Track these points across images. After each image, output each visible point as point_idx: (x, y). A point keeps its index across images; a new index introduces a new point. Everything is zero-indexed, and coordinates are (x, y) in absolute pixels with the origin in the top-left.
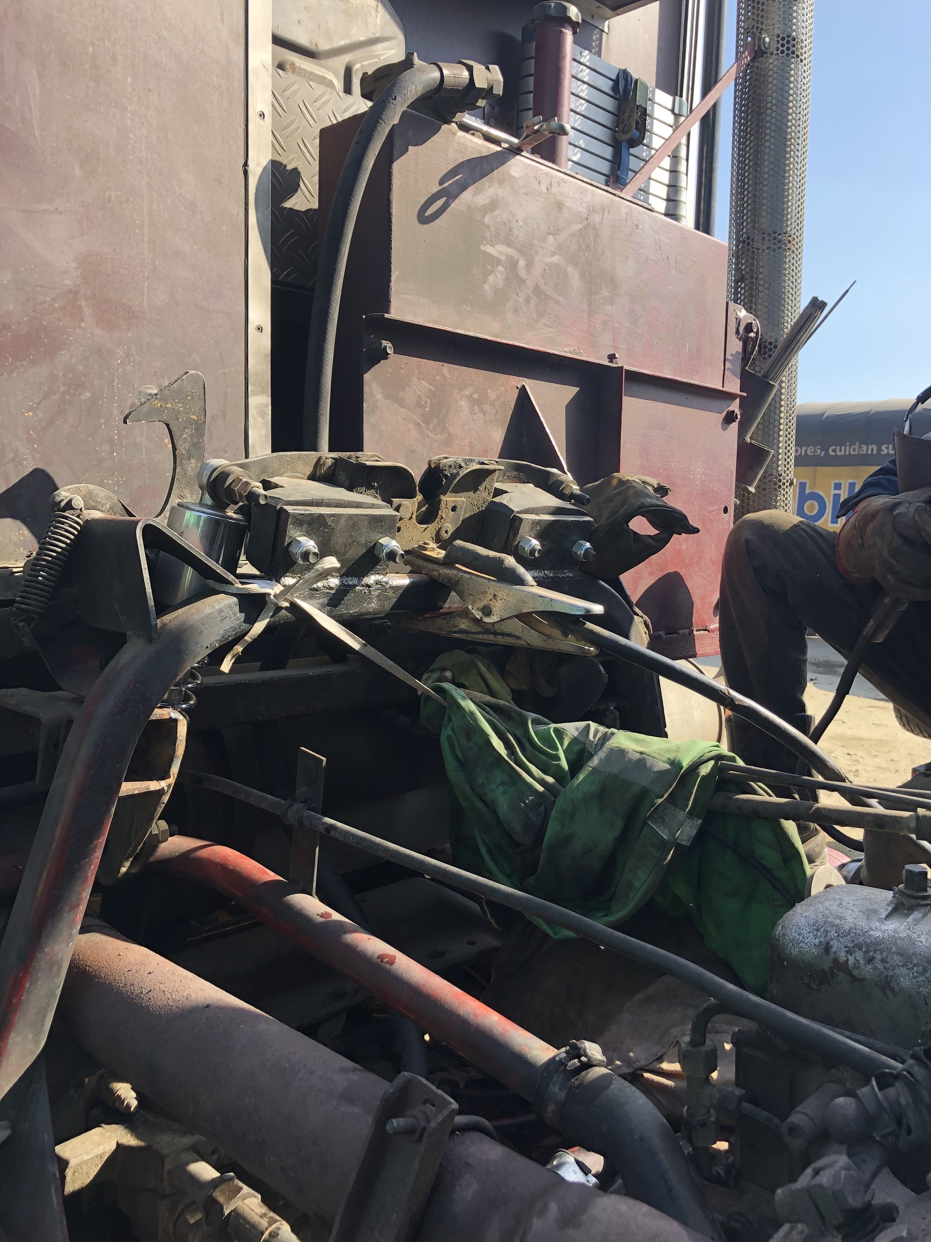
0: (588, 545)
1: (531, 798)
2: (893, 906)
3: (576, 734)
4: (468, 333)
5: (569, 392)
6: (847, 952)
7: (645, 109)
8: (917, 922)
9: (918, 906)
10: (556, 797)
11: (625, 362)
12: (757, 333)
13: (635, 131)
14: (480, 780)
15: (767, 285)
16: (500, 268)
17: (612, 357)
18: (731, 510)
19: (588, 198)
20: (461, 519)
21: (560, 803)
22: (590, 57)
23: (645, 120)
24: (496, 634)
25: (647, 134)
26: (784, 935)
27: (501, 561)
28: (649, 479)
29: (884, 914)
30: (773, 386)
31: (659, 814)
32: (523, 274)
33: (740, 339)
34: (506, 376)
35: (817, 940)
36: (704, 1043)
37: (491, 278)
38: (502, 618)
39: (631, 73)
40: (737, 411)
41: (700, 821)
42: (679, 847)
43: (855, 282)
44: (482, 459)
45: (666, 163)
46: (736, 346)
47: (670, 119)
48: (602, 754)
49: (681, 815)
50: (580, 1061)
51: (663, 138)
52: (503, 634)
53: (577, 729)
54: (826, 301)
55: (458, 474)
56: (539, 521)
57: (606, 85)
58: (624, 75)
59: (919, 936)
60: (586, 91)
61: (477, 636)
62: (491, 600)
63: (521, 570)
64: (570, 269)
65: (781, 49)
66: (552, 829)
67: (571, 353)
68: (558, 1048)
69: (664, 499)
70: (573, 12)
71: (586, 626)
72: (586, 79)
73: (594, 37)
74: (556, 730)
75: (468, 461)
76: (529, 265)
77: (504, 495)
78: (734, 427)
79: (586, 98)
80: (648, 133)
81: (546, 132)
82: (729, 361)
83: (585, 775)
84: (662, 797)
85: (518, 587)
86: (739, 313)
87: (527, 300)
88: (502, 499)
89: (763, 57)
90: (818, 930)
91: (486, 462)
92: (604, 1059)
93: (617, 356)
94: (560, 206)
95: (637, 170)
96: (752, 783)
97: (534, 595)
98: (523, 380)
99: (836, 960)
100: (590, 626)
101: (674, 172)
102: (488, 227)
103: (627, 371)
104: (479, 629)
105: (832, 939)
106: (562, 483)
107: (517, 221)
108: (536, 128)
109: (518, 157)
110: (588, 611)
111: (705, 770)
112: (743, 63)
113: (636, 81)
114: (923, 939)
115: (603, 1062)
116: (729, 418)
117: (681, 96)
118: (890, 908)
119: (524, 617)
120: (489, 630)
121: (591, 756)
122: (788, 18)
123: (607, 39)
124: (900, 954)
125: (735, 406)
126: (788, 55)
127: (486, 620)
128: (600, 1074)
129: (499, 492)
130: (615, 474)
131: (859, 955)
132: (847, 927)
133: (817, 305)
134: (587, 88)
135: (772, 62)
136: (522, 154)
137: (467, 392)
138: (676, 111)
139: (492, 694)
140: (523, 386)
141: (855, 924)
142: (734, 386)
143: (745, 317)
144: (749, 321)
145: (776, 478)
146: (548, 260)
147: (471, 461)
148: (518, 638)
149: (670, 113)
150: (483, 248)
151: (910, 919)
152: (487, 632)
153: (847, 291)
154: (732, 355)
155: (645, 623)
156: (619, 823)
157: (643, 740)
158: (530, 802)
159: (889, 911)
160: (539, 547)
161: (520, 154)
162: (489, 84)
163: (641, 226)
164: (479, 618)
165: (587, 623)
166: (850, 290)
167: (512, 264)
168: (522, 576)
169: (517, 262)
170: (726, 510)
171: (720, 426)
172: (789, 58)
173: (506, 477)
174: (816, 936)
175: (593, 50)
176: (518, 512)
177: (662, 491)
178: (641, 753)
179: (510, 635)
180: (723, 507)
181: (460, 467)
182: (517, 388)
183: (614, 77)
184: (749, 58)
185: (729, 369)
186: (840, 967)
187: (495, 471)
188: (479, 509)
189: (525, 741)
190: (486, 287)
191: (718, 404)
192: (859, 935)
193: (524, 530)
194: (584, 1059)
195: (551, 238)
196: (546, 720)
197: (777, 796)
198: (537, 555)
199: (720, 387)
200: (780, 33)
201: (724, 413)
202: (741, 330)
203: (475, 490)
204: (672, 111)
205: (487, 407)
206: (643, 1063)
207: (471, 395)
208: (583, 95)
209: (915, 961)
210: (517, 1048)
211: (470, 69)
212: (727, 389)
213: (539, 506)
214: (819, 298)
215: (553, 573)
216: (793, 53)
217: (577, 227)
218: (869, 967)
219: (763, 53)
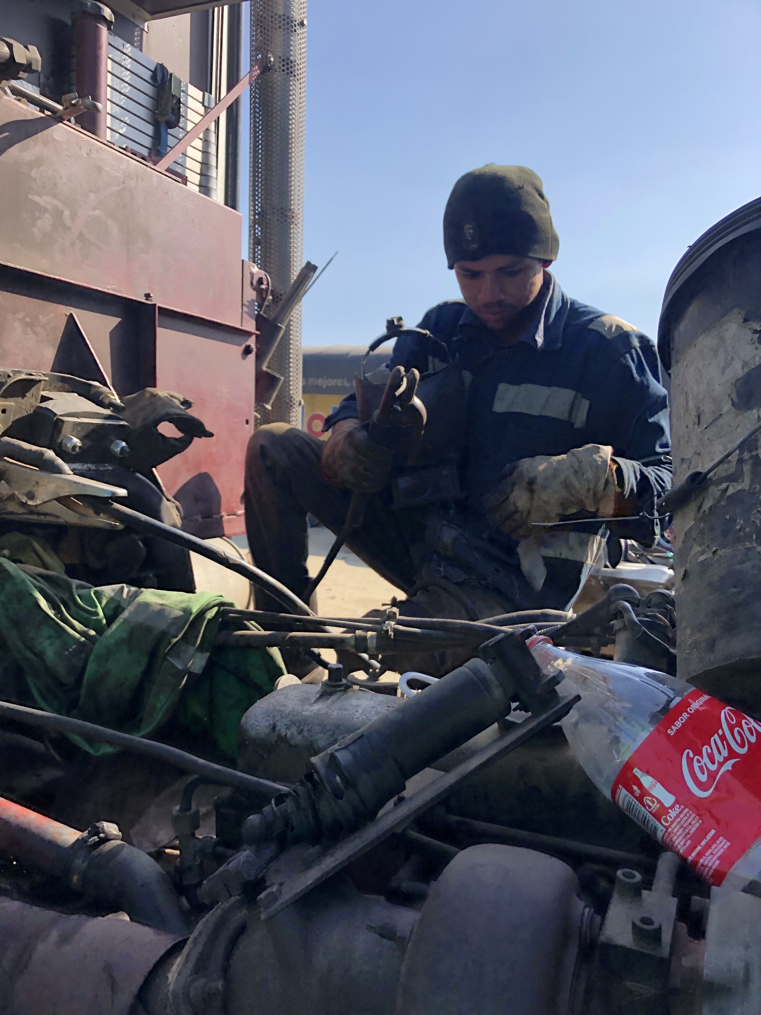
0: (124, 444)
1: (74, 647)
2: (320, 693)
3: (112, 594)
4: (18, 267)
5: (114, 321)
6: (287, 728)
7: (179, 99)
8: (333, 703)
9: (336, 692)
10: (94, 644)
11: (159, 301)
12: (268, 284)
13: (171, 115)
14: (31, 635)
15: (277, 249)
16: (47, 215)
17: (148, 296)
18: (252, 422)
19: (124, 166)
20: (12, 420)
21: (98, 648)
22: (131, 50)
23: (179, 108)
24: (39, 514)
25: (182, 119)
26: (246, 722)
27: (42, 454)
28: (176, 394)
29: (313, 700)
30: (280, 328)
31: (175, 650)
32: (68, 222)
33: (254, 289)
34: (55, 305)
35: (268, 723)
36: (190, 808)
37: (39, 223)
38: (44, 501)
39: (167, 68)
40: (253, 346)
41: (208, 654)
42: (191, 674)
43: (337, 252)
44: (30, 371)
45: (198, 143)
46: (251, 294)
47: (201, 110)
48: (131, 608)
49: (192, 650)
50: (99, 837)
51: (194, 123)
52: (45, 514)
53: (113, 590)
54: (316, 265)
55: (6, 382)
56: (80, 423)
57: (147, 75)
58: (161, 68)
59: (333, 711)
60: (129, 77)
61: (22, 516)
62: (34, 486)
63: (59, 461)
64: (110, 222)
65: (282, 68)
66: (91, 668)
67: (113, 290)
68: (82, 831)
69: (188, 411)
70: (107, 12)
71: (113, 506)
72: (128, 67)
73: (136, 33)
74: (96, 593)
75: (16, 373)
76: (73, 216)
77: (50, 401)
78: (252, 357)
79: (129, 82)
80: (184, 119)
81: (82, 107)
82: (246, 306)
83: (117, 625)
84: (176, 637)
85: (56, 475)
86: (252, 269)
87: (73, 245)
88: (48, 405)
89: (269, 72)
90: (268, 716)
91: (33, 373)
92: (120, 834)
93: (151, 295)
94: (99, 169)
95: (172, 146)
96: (246, 622)
97: (70, 482)
98: (70, 309)
99: (279, 736)
100: (117, 506)
101: (205, 152)
102: (35, 180)
103: (160, 308)
104: (25, 511)
105: (277, 721)
106: (101, 393)
107: (61, 178)
108: (73, 102)
109: (60, 124)
110: (113, 493)
111: (210, 614)
112: (254, 75)
113: (171, 74)
114: (335, 713)
115: (118, 835)
116: (247, 351)
117: (211, 93)
118: (318, 696)
119: (63, 500)
120: (32, 511)
121: (124, 609)
122: (287, 45)
123: (148, 37)
124: (319, 725)
125: (252, 342)
126: (287, 74)
127: (30, 503)
128: (115, 845)
129: (45, 399)
130: (149, 389)
131: (294, 729)
132: (287, 712)
133: (310, 268)
134: (129, 75)
135: (277, 77)
136: (64, 122)
137: (20, 315)
138: (206, 104)
139: (46, 567)
140: (71, 314)
141: (293, 709)
142: (250, 326)
143: (258, 272)
144: (261, 276)
145: (288, 399)
146: (90, 213)
147: (20, 372)
148: (58, 517)
149: (201, 105)
150: (30, 197)
151: (329, 701)
152: (32, 513)
153: (332, 259)
154: (248, 301)
155: (177, 508)
156: (145, 661)
157: (164, 595)
158: (74, 650)
159: (317, 697)
160: (80, 445)
161: (61, 122)
162: (27, 61)
163: (170, 194)
164: (24, 501)
165: (115, 504)
166: (334, 259)
167: (58, 214)
168: (61, 467)
169: (62, 212)
170: (247, 422)
171: (240, 356)
172: (289, 76)
173: (52, 387)
174: (267, 721)
175: (135, 44)
176: (61, 416)
177: (187, 403)
178: (162, 605)
179: (51, 515)
180: (245, 420)
181: (9, 376)
182: (66, 315)
183: (153, 69)
184: (259, 72)
185: (246, 312)
186: (283, 739)
187: (40, 381)
188: (27, 412)
189: (71, 604)
190: (35, 230)
191: (238, 338)
192: (295, 716)
193: (66, 430)
194: (102, 835)
195: (92, 196)
196: (90, 585)
197: (265, 630)
198: (77, 449)
199: (239, 327)
200: (281, 56)
201: (243, 347)
202: (255, 282)
203: (23, 396)
204: (203, 103)
205: (39, 330)
206: (165, 842)
207: (23, 318)
208: (127, 80)
209: (328, 728)
210: (49, 837)
211: (10, 46)
212: (246, 327)
213: (80, 411)
214: (311, 262)
215: (96, 467)
216: (291, 72)
217: (115, 188)
218: (300, 737)
219: (270, 69)
